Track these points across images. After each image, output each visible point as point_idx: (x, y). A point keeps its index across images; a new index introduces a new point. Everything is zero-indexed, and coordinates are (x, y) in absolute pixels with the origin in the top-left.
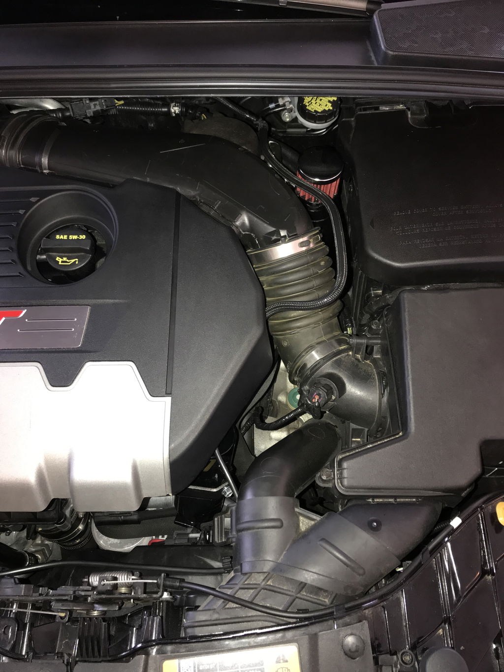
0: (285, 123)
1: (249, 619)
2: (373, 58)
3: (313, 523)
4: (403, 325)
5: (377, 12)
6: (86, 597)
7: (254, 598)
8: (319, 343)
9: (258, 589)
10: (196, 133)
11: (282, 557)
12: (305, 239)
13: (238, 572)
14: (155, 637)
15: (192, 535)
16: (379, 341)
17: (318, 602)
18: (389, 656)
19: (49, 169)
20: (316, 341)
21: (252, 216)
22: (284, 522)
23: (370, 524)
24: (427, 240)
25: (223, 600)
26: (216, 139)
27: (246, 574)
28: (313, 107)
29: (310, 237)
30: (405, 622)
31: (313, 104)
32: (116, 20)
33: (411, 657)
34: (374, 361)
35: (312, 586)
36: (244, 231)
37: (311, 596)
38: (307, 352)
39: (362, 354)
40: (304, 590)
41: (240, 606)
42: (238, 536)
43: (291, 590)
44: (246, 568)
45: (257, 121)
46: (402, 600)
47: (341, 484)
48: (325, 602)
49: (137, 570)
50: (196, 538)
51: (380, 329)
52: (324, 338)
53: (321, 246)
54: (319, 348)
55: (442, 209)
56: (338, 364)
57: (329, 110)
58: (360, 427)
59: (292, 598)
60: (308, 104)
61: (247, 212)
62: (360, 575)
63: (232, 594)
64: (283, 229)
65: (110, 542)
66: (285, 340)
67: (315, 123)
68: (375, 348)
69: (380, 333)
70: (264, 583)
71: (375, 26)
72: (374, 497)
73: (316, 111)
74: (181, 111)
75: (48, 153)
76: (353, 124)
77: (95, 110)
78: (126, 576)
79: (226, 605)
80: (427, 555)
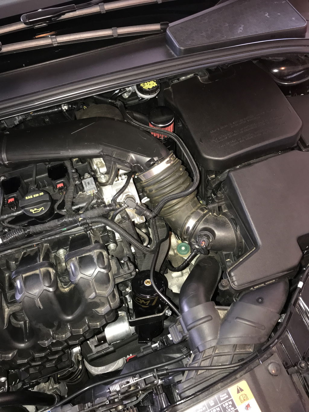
0: (125, 99)
1: (213, 376)
2: (173, 53)
3: (226, 311)
4: (236, 189)
5: (168, 29)
6: (113, 400)
7: (211, 364)
8: (192, 213)
9: (212, 358)
10: (86, 118)
11: (219, 335)
12: (168, 159)
13: (197, 353)
14: (165, 405)
15: (153, 346)
16: (224, 202)
17: (247, 352)
18: (293, 368)
19: (8, 161)
20: (190, 213)
21: (136, 155)
22: (212, 316)
23: (257, 300)
24: (233, 141)
25: (195, 371)
26: (100, 118)
27: (202, 352)
28: (146, 87)
29: (170, 158)
30: (295, 347)
31: (146, 85)
32: (23, 67)
33: (305, 364)
34: (224, 214)
35: (240, 345)
36: (133, 164)
37: (242, 350)
38: (188, 220)
39: (217, 212)
40: (237, 348)
41: (205, 370)
42: (189, 333)
43: (230, 351)
44: (201, 349)
45: (116, 102)
46: (288, 335)
47: (234, 285)
48: (250, 351)
49: (136, 374)
50: (157, 346)
51: (223, 196)
52: (194, 210)
53: (177, 160)
54: (193, 216)
55: (234, 123)
56: (207, 221)
57: (156, 86)
58: (228, 253)
59: (232, 356)
60: (143, 86)
61: (133, 153)
62: (263, 330)
63: (199, 365)
64: (155, 156)
65: (100, 370)
66: (172, 217)
67: (150, 95)
68: (223, 207)
69: (223, 198)
70: (213, 353)
71: (169, 36)
72: (253, 286)
73: (149, 89)
74: (69, 108)
75: (5, 152)
76: (171, 90)
77: (19, 120)
78: (132, 379)
79: (197, 373)
80: (292, 306)
